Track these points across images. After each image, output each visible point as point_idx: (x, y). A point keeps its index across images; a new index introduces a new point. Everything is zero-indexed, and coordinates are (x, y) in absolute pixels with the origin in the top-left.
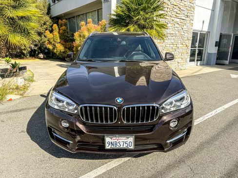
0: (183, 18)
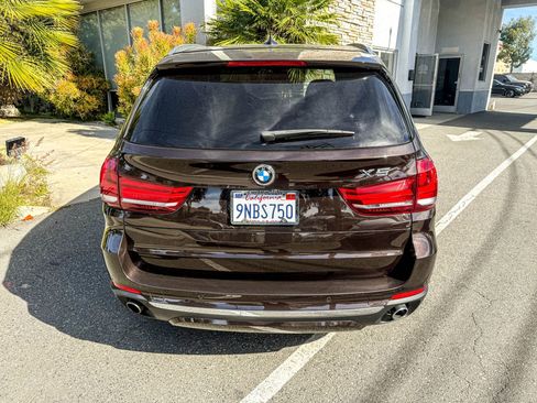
0: (355, 21)
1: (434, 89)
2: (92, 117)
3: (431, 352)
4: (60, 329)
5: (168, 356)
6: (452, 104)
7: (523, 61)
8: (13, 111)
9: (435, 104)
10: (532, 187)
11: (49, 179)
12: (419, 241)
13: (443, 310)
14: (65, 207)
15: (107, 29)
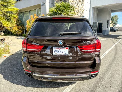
0: (80, 14)
1: (97, 29)
2: (21, 35)
3: (101, 87)
4: (11, 82)
5: (37, 88)
6: (101, 33)
7: (116, 24)
8: (3, 34)
9: (97, 33)
10: (121, 50)
11: (10, 48)
12: (97, 59)
13: (102, 78)
14: (14, 54)
15: (25, 16)
